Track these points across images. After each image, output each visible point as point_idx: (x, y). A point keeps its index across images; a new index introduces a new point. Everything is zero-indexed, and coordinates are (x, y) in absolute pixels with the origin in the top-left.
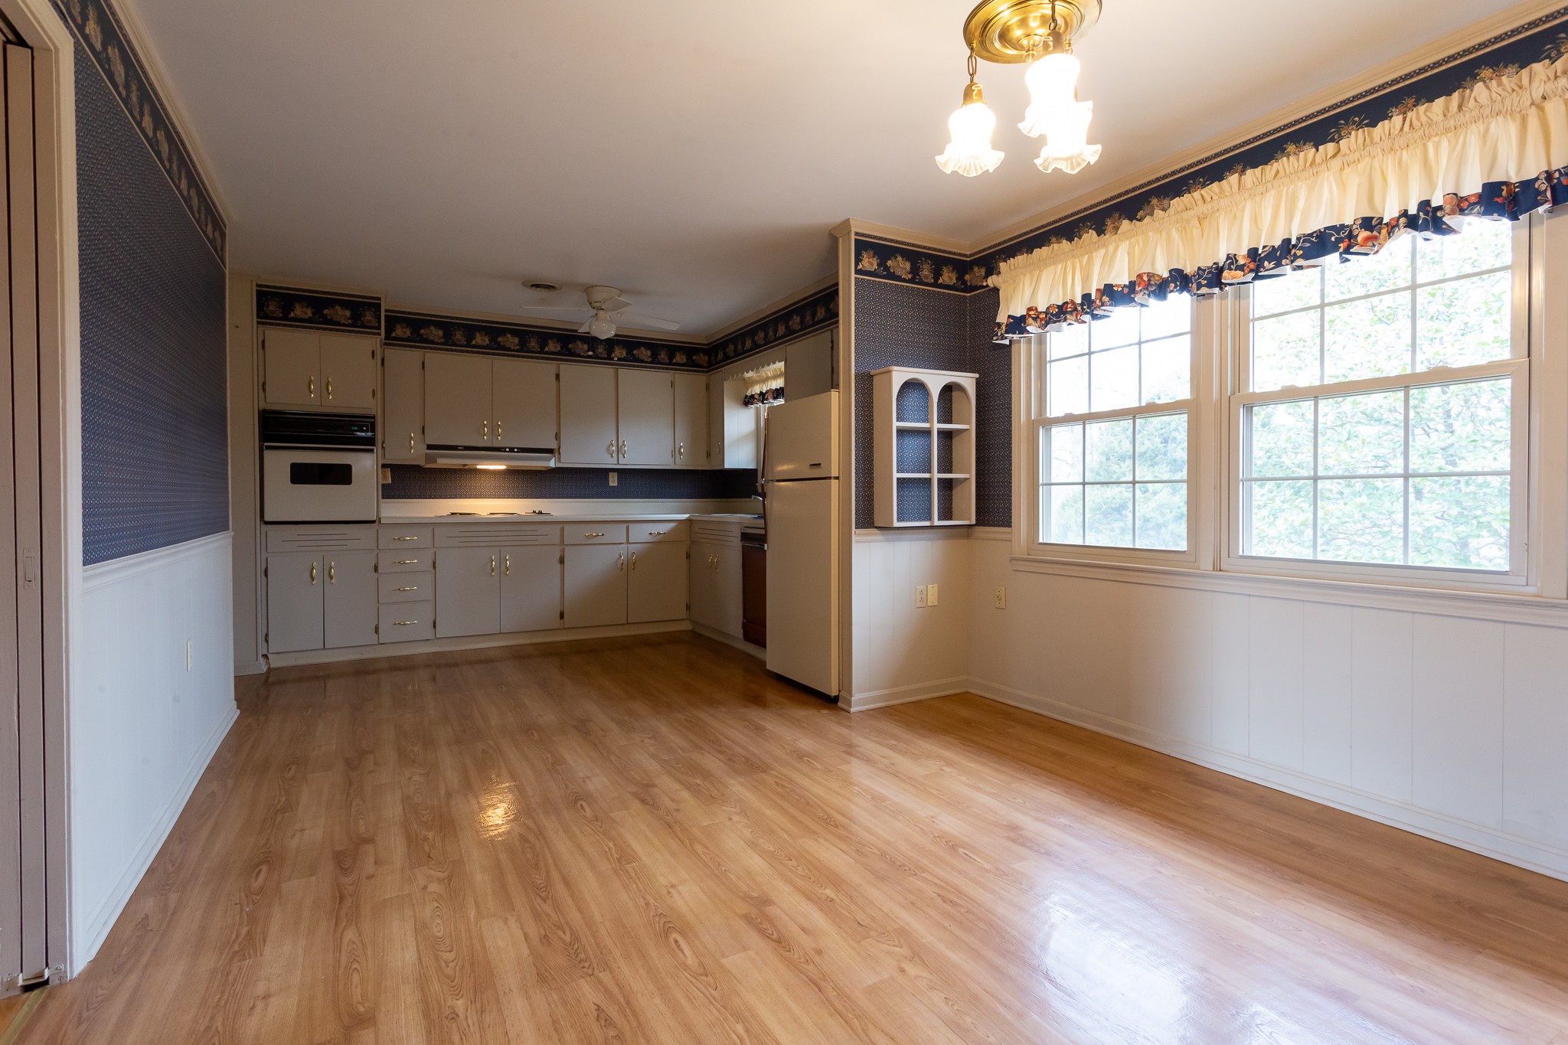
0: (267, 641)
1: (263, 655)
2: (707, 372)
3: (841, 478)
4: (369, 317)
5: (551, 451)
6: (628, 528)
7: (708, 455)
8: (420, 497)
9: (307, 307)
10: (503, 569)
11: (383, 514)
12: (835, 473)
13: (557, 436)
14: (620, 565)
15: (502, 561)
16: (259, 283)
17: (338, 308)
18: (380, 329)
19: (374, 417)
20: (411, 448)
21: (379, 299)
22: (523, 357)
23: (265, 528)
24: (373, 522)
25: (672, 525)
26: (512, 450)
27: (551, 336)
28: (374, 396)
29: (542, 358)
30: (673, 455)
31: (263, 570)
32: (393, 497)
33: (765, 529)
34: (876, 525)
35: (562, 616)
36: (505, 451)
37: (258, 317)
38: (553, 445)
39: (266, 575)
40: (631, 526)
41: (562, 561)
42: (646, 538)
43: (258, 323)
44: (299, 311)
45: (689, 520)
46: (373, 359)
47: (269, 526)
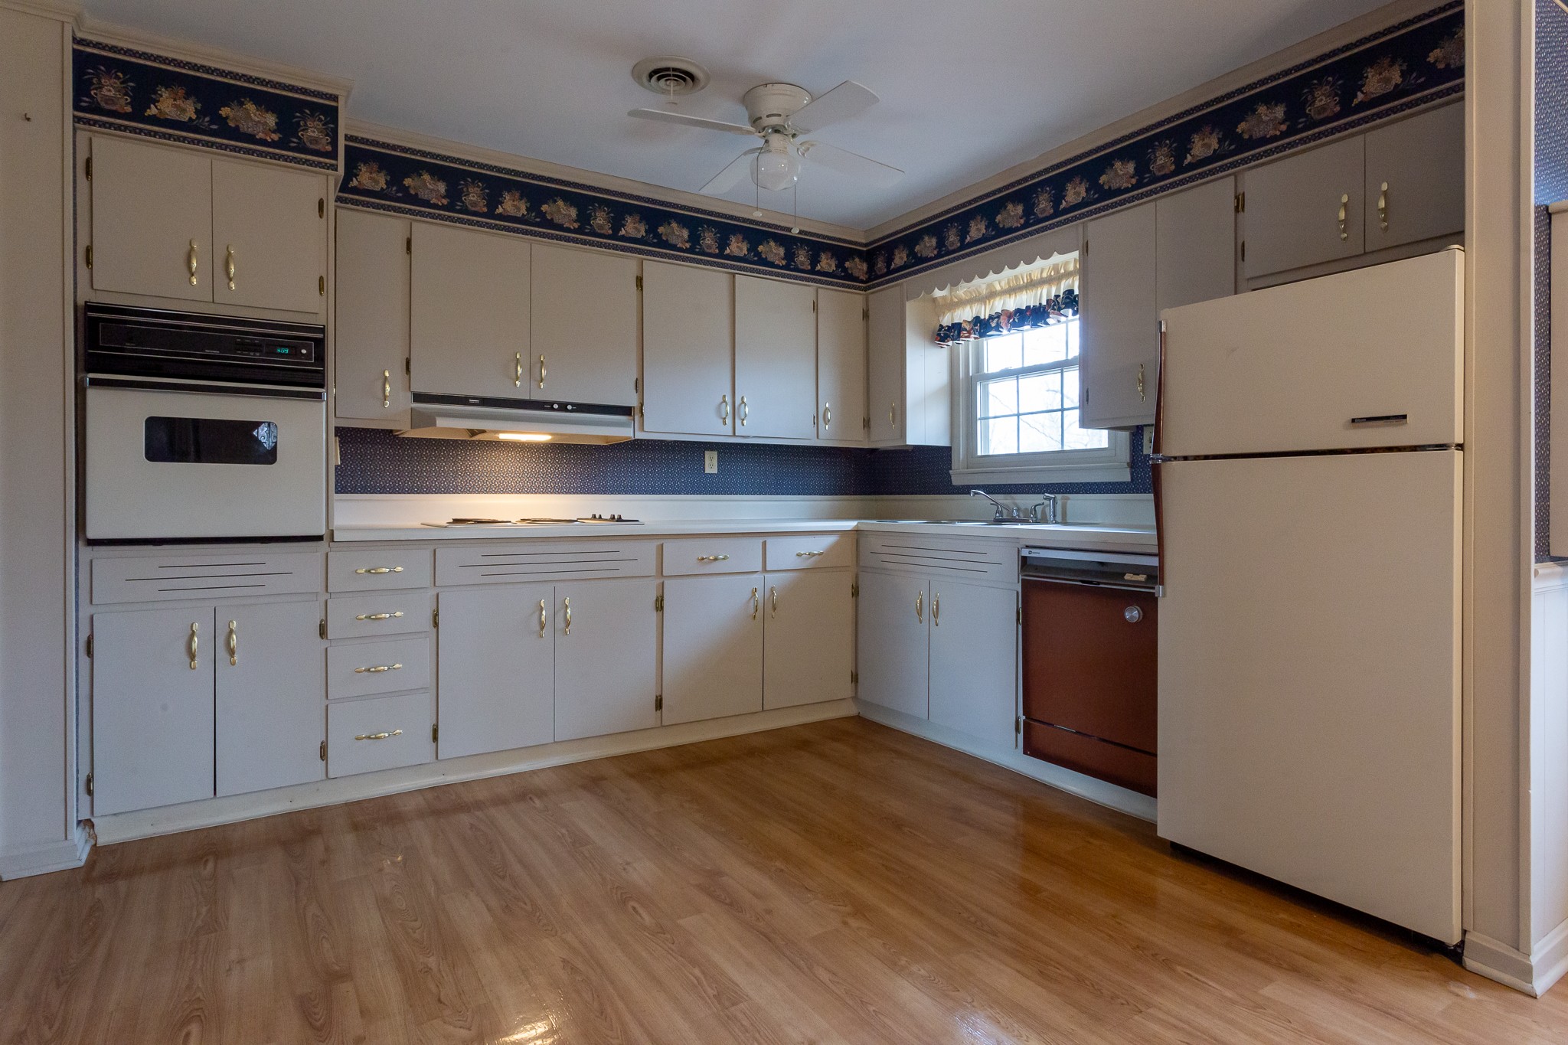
0: (90, 792)
1: (79, 822)
2: (865, 289)
3: (1472, 447)
4: (313, 131)
5: (626, 411)
6: (764, 543)
7: (867, 423)
8: (393, 490)
9: (187, 97)
10: (560, 624)
11: (339, 520)
12: (1459, 440)
13: (639, 385)
14: (752, 610)
15: (558, 608)
16: (80, 35)
17: (250, 106)
18: (336, 158)
19: (322, 330)
20: (385, 398)
21: (335, 98)
22: (584, 243)
23: (87, 553)
24: (319, 538)
25: (831, 540)
26: (563, 407)
27: (631, 209)
28: (321, 289)
29: (616, 248)
30: (816, 423)
31: (83, 638)
32: (354, 491)
33: (1160, 555)
34: (1553, 554)
35: (659, 704)
36: (552, 409)
37: (77, 106)
38: (632, 401)
39: (90, 652)
40: (770, 541)
41: (660, 605)
42: (792, 562)
43: (77, 120)
44: (168, 104)
45: (857, 531)
46: (321, 217)
47: (96, 548)
